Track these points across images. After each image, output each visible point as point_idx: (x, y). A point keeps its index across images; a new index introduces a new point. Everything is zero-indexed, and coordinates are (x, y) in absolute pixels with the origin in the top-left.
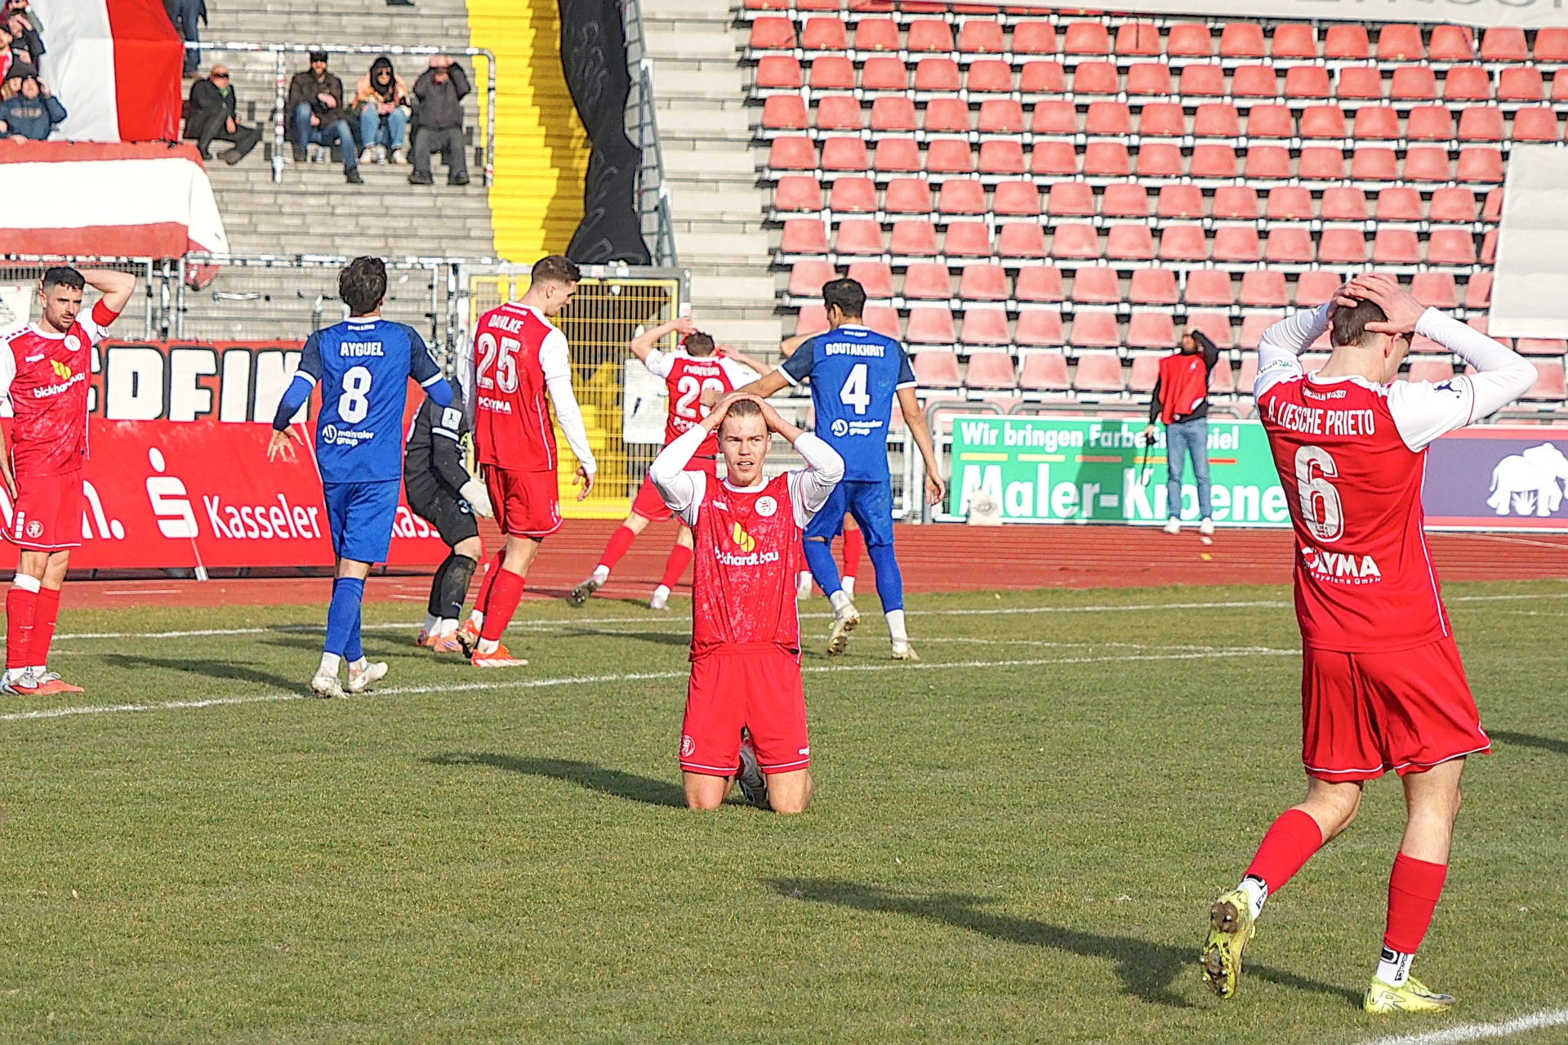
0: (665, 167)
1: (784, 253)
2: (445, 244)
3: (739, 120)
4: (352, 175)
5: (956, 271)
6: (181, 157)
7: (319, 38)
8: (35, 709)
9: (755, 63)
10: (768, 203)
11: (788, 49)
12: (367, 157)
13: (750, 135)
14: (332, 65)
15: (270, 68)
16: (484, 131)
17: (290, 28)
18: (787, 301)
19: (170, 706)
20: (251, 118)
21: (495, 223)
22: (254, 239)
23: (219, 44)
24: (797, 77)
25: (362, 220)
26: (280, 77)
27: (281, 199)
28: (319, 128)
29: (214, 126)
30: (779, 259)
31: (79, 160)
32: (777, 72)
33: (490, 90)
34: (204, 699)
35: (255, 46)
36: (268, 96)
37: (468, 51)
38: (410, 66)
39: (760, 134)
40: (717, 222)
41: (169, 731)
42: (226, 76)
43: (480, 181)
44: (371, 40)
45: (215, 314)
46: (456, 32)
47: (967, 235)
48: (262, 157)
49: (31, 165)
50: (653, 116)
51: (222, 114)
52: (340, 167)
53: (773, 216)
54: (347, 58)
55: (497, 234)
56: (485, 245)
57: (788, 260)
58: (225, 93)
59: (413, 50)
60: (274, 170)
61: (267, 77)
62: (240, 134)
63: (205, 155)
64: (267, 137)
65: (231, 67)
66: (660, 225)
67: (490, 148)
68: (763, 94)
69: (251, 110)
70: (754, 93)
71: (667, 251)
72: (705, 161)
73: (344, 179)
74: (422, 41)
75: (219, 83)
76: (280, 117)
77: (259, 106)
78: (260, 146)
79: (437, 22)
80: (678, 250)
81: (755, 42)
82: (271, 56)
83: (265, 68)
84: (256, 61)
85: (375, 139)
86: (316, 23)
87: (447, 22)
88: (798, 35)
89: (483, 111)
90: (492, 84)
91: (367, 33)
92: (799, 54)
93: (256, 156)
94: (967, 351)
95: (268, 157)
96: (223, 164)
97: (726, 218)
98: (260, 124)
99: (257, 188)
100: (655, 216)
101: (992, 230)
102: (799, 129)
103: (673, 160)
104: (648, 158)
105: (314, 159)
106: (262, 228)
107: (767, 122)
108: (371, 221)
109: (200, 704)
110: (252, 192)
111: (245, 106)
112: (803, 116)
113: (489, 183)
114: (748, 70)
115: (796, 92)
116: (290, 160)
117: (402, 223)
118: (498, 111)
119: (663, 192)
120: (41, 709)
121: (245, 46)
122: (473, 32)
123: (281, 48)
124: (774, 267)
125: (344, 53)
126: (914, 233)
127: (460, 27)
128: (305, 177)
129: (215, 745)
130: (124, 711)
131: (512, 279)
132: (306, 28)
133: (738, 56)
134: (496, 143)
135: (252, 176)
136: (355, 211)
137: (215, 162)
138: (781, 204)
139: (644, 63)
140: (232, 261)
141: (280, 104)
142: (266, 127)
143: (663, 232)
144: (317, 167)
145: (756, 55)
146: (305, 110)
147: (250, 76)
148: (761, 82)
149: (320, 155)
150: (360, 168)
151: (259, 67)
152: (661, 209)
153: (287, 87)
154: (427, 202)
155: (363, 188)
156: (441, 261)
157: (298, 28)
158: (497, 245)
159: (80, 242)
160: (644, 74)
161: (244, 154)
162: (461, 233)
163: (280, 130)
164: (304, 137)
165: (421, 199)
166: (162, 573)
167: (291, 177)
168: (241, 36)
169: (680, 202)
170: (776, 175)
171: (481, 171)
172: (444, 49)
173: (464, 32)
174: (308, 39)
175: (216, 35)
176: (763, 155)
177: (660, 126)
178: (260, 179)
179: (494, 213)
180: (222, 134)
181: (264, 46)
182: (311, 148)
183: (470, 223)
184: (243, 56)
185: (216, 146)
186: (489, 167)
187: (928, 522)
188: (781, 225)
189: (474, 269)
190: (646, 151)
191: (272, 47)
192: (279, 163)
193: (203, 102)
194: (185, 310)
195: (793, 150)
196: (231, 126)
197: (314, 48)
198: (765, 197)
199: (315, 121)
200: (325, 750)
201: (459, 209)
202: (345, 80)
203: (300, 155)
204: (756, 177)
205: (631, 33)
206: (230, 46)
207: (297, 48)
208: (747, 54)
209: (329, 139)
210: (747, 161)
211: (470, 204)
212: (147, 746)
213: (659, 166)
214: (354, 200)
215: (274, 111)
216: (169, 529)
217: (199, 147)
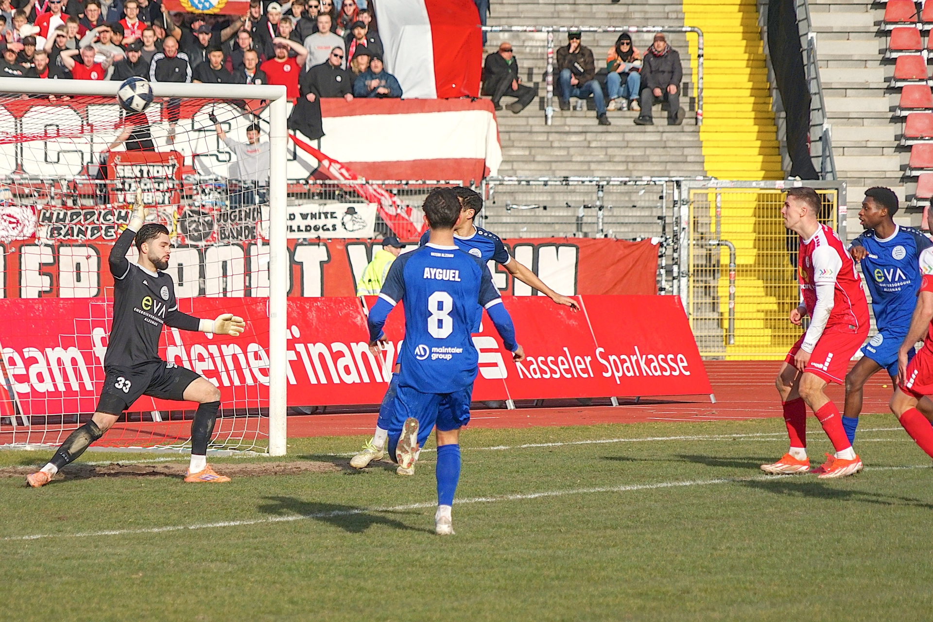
0: (827, 110)
1: (912, 169)
2: (669, 166)
3: (877, 75)
4: (602, 119)
6: (481, 109)
7: (577, 22)
8: (415, 502)
9: (888, 33)
10: (899, 133)
11: (912, 23)
12: (612, 106)
13: (886, 85)
15: (542, 44)
16: (696, 86)
17: (555, 15)
18: (915, 203)
19: (511, 498)
20: (530, 79)
21: (705, 151)
22: (533, 166)
23: (506, 28)
24: (918, 43)
25: (610, 151)
26: (550, 50)
27: (552, 137)
28: (579, 86)
29: (503, 87)
30: (908, 173)
31: (407, 113)
32: (904, 40)
33: (699, 56)
34: (534, 492)
35: (532, 29)
36: (541, 63)
37: (684, 29)
38: (643, 41)
39: (893, 84)
40: (863, 147)
41: (514, 515)
42: (511, 51)
43: (693, 121)
44: (614, 22)
45: (505, 220)
46: (674, 16)
48: (538, 107)
49: (374, 117)
50: (817, 73)
51: (509, 77)
52: (593, 113)
53: (903, 142)
54: (597, 35)
55: (706, 159)
56: (697, 167)
57: (915, 173)
58: (510, 63)
59: (645, 29)
60: (546, 116)
61: (540, 50)
62: (521, 92)
63: (497, 107)
64: (541, 93)
65: (514, 44)
66: (824, 150)
67: (700, 98)
68: (895, 55)
69: (530, 74)
70: (888, 55)
71: (829, 169)
72: (854, 104)
73: (596, 122)
74: (650, 22)
75: (505, 55)
76: (550, 78)
77: (535, 71)
78: (536, 99)
79: (660, 8)
80: (837, 168)
81: (888, 19)
82: (543, 35)
83: (538, 44)
84: (532, 39)
85: (618, 93)
86: (574, 11)
87: (667, 8)
88: (918, 12)
89: (695, 71)
90: (701, 52)
91: (612, 17)
92: (920, 26)
93: (533, 107)
95: (542, 107)
96: (510, 113)
97: (869, 144)
98: (537, 84)
99: (535, 129)
100: (820, 144)
102: (921, 80)
103: (832, 104)
104: (815, 103)
105: (575, 108)
106: (539, 158)
107: (898, 75)
108: (616, 151)
109: (533, 496)
110: (531, 132)
111: (526, 71)
112: (923, 71)
113: (700, 123)
114: (884, 38)
115: (919, 54)
116: (557, 109)
117: (638, 153)
118: (705, 71)
119: (825, 126)
120: (421, 502)
121: (524, 28)
122: (686, 16)
123: (551, 29)
124: (905, 179)
125: (596, 31)
127: (676, 12)
128: (569, 121)
129: (549, 525)
130: (480, 502)
131: (718, 191)
132: (567, 15)
133: (876, 29)
134: (705, 93)
135: (531, 121)
136: (604, 144)
137: (504, 112)
138: (909, 133)
139: (810, 35)
140: (520, 181)
141: (550, 69)
142: (540, 86)
143: (826, 155)
144: (577, 113)
145: (890, 27)
146: (566, 74)
147: (528, 50)
148: (893, 47)
149: (579, 105)
150: (608, 114)
151: (534, 44)
152: (824, 139)
153: (555, 57)
154: (655, 137)
155: (610, 128)
156: (667, 179)
157: (562, 15)
158: (707, 166)
159: (409, 172)
160: (810, 43)
161: (525, 104)
162: (680, 159)
163: (550, 88)
164: (567, 92)
165: (649, 135)
166: (481, 405)
167: (558, 121)
168: (522, 22)
169: (838, 134)
170: (905, 113)
171: (694, 114)
172: (666, 28)
173: (680, 16)
174: (569, 23)
175: (503, 21)
176: (895, 99)
177: (823, 79)
178: (536, 123)
179: (704, 144)
180: (509, 92)
181: (538, 28)
182: (573, 100)
183: (687, 151)
184: (523, 36)
185: (505, 100)
186: (700, 111)
188: (909, 148)
189: (692, 184)
190: (813, 97)
191: (544, 29)
192: (550, 111)
193: (494, 69)
194: (486, 217)
195: (917, 95)
196: (515, 86)
198: (896, 129)
199: (574, 81)
200: (628, 527)
201: (679, 141)
202: (595, 51)
203: (564, 105)
204: (890, 115)
205: (800, 14)
206: (514, 28)
207: (562, 29)
208: (883, 27)
209: (585, 93)
210: (883, 103)
211: (686, 138)
212: (501, 526)
213: (821, 109)
214: (604, 137)
215: (545, 74)
216: (487, 373)
217: (492, 100)
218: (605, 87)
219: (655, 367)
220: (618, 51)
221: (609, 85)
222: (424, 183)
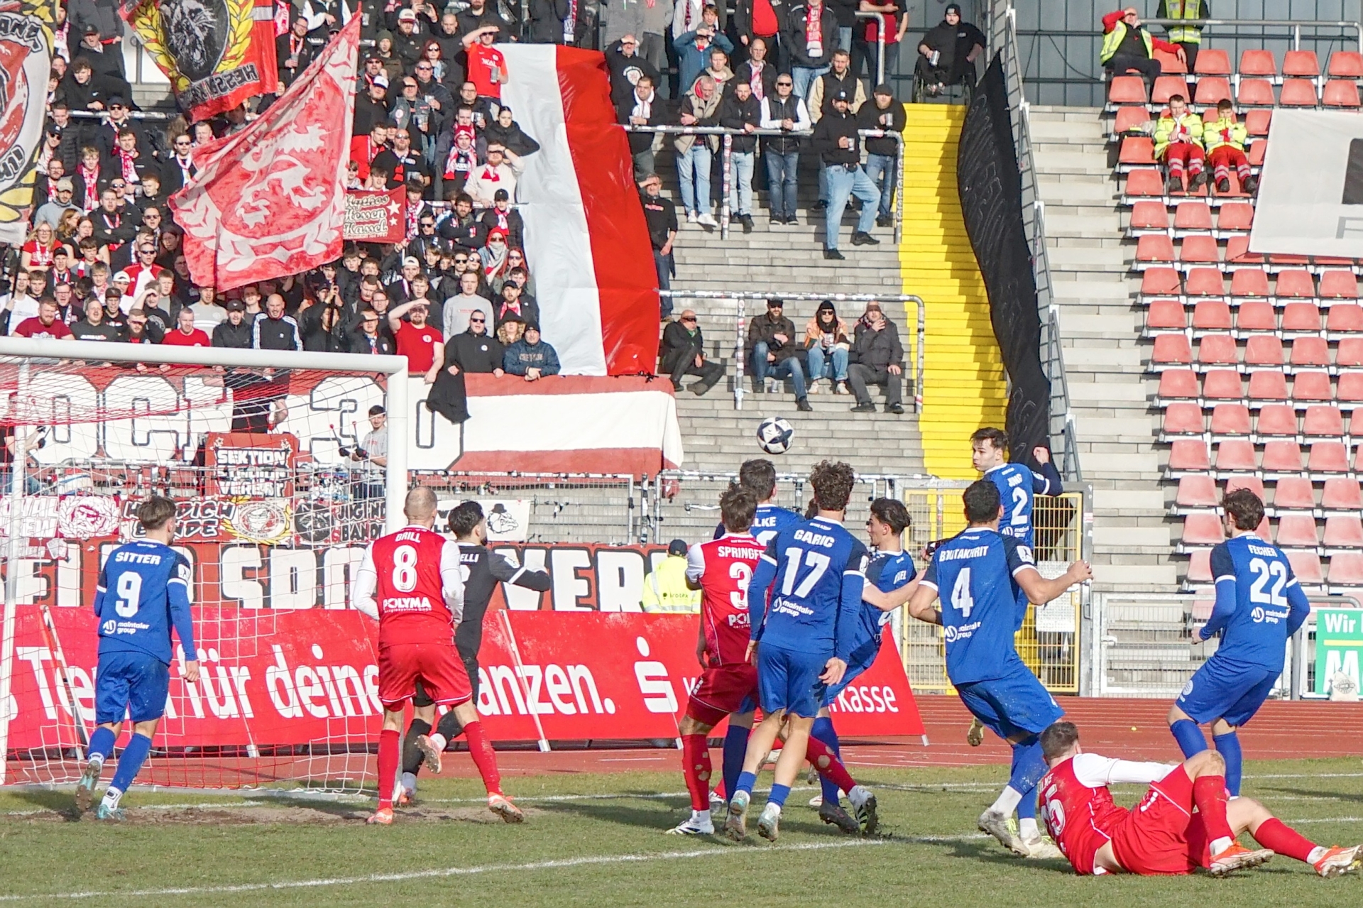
0: (1071, 396)
1: (1172, 470)
2: (882, 462)
3: (1133, 356)
4: (802, 403)
5: (1319, 485)
6: (657, 389)
7: (774, 287)
9: (1146, 307)
10: (1158, 427)
11: (1174, 295)
12: (815, 388)
13: (1142, 369)
14: (787, 310)
15: (732, 313)
16: (915, 366)
17: (748, 279)
18: (1175, 511)
20: (716, 355)
21: (924, 444)
22: (718, 459)
23: (689, 293)
24: (1182, 319)
25: (812, 442)
26: (741, 320)
27: (742, 424)
28: (774, 363)
29: (684, 363)
30: (1168, 475)
31: (569, 393)
32: (1164, 316)
33: (919, 330)
35: (719, 294)
36: (730, 336)
37: (901, 298)
38: (851, 310)
39: (1151, 368)
40: (1115, 443)
42: (694, 320)
43: (912, 408)
44: (818, 288)
45: (684, 522)
46: (890, 281)
47: (1327, 454)
48: (725, 388)
49: (528, 397)
50: (1059, 353)
51: (692, 351)
52: (792, 397)
53: (1162, 438)
54: (797, 303)
55: (926, 454)
56: (916, 464)
57: (1175, 475)
58: (693, 334)
59: (854, 297)
60: (735, 400)
61: (729, 320)
62: (706, 370)
63: (677, 387)
64: (730, 371)
65: (698, 312)
66: (1067, 446)
67: (920, 380)
68: (1153, 334)
69: (716, 348)
70: (1145, 333)
71: (1072, 468)
72: (1104, 391)
73: (795, 406)
74: (861, 289)
75: (688, 325)
76: (740, 354)
77: (723, 345)
78: (724, 379)
79: (874, 273)
80: (1082, 467)
81: (1146, 290)
82: (733, 303)
83: (727, 313)
84: (720, 307)
85: (822, 373)
86: (771, 274)
87: (882, 273)
88: (1182, 283)
89: (914, 348)
90: (921, 326)
91: (815, 282)
92: (1183, 300)
93: (720, 387)
94: (1329, 553)
95: (731, 388)
96: (692, 395)
97: (1122, 440)
98: (724, 360)
99: (722, 414)
100: (1062, 438)
101: (1349, 450)
102: (1185, 364)
103: (1077, 390)
104: (1056, 389)
105: (770, 390)
106: (726, 449)
107: (1157, 358)
108: (819, 443)
109: (693, 854)
110: (717, 418)
111: (711, 345)
112: (1187, 353)
113: (919, 411)
114: (1140, 314)
115: (1181, 332)
116: (749, 391)
117: (845, 445)
118: (927, 349)
119: (1069, 417)
121: (711, 293)
122: (905, 282)
123: (742, 295)
124: (1163, 482)
125: (795, 299)
126: (1282, 453)
127: (893, 277)
128: (763, 405)
131: (940, 492)
132: (761, 279)
133: (1131, 302)
134: (926, 375)
135: (718, 405)
136: (805, 434)
137: (685, 393)
138: (1169, 427)
139: (1052, 308)
140: (701, 477)
141: (741, 343)
142: (729, 363)
143: (1069, 452)
144: (772, 396)
145: (1147, 300)
146: (762, 348)
147: (714, 319)
148: (1151, 323)
149: (775, 386)
150: (809, 398)
151: (723, 312)
152: (1067, 432)
153: (747, 328)
154: (866, 427)
155: (811, 415)
156: (878, 477)
157: (756, 278)
158: (927, 463)
159: (569, 464)
160: (1052, 317)
161: (710, 385)
162: (896, 453)
163: (741, 365)
164: (762, 369)
166: (647, 744)
167: (750, 406)
168: (708, 285)
169: (1083, 426)
170: (1164, 403)
171: (912, 401)
172: (880, 296)
173: (897, 282)
174: (764, 289)
175: (686, 285)
176: (1153, 386)
177: (1066, 362)
178: (724, 407)
179: (924, 436)
180: (692, 369)
181: (727, 293)
182: (767, 380)
183: (903, 444)
184: (709, 302)
185: (686, 379)
186: (919, 397)
187: (1297, 698)
188: (1169, 445)
189: (908, 484)
190: (1054, 383)
191: (734, 295)
192: (739, 393)
193: (674, 342)
194: (661, 519)
195: (1179, 382)
196: (699, 362)
197: (770, 296)
198: (1155, 421)
199: (771, 357)
201: (894, 432)
202: (796, 322)
203: (758, 386)
204: (1147, 405)
205: (1040, 282)
206: (697, 293)
207: (755, 295)
208: (1139, 300)
209: (783, 373)
210: (1139, 391)
211: (902, 428)
213: (1065, 396)
214: (804, 425)
215: (736, 349)
216: (653, 706)
217: (671, 380)
218: (805, 365)
219: (856, 703)
220: (820, 323)
221: (811, 362)
222: (587, 477)
